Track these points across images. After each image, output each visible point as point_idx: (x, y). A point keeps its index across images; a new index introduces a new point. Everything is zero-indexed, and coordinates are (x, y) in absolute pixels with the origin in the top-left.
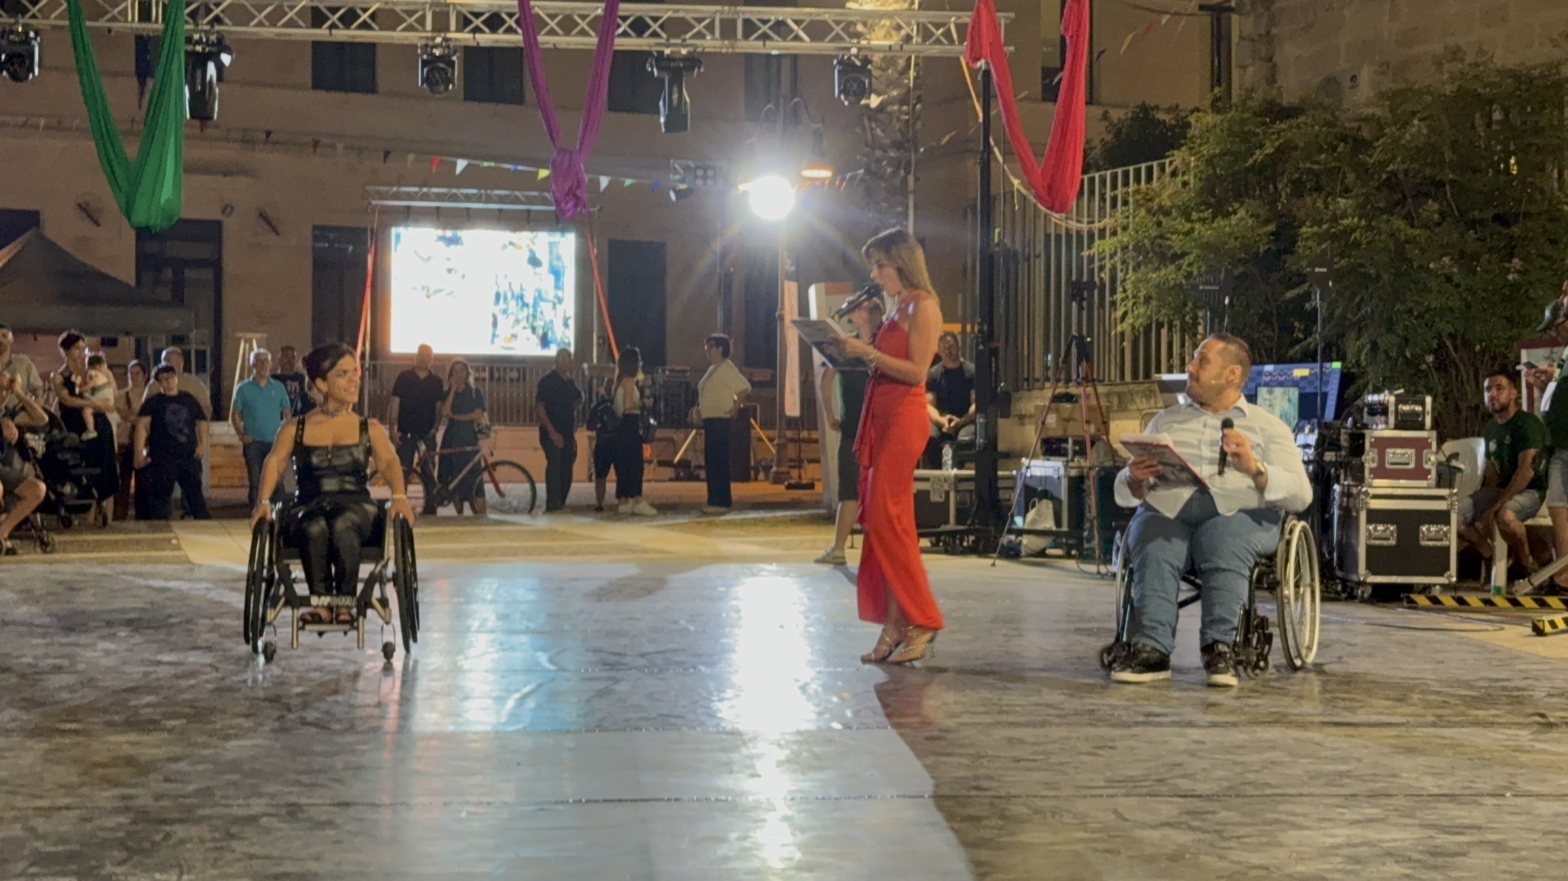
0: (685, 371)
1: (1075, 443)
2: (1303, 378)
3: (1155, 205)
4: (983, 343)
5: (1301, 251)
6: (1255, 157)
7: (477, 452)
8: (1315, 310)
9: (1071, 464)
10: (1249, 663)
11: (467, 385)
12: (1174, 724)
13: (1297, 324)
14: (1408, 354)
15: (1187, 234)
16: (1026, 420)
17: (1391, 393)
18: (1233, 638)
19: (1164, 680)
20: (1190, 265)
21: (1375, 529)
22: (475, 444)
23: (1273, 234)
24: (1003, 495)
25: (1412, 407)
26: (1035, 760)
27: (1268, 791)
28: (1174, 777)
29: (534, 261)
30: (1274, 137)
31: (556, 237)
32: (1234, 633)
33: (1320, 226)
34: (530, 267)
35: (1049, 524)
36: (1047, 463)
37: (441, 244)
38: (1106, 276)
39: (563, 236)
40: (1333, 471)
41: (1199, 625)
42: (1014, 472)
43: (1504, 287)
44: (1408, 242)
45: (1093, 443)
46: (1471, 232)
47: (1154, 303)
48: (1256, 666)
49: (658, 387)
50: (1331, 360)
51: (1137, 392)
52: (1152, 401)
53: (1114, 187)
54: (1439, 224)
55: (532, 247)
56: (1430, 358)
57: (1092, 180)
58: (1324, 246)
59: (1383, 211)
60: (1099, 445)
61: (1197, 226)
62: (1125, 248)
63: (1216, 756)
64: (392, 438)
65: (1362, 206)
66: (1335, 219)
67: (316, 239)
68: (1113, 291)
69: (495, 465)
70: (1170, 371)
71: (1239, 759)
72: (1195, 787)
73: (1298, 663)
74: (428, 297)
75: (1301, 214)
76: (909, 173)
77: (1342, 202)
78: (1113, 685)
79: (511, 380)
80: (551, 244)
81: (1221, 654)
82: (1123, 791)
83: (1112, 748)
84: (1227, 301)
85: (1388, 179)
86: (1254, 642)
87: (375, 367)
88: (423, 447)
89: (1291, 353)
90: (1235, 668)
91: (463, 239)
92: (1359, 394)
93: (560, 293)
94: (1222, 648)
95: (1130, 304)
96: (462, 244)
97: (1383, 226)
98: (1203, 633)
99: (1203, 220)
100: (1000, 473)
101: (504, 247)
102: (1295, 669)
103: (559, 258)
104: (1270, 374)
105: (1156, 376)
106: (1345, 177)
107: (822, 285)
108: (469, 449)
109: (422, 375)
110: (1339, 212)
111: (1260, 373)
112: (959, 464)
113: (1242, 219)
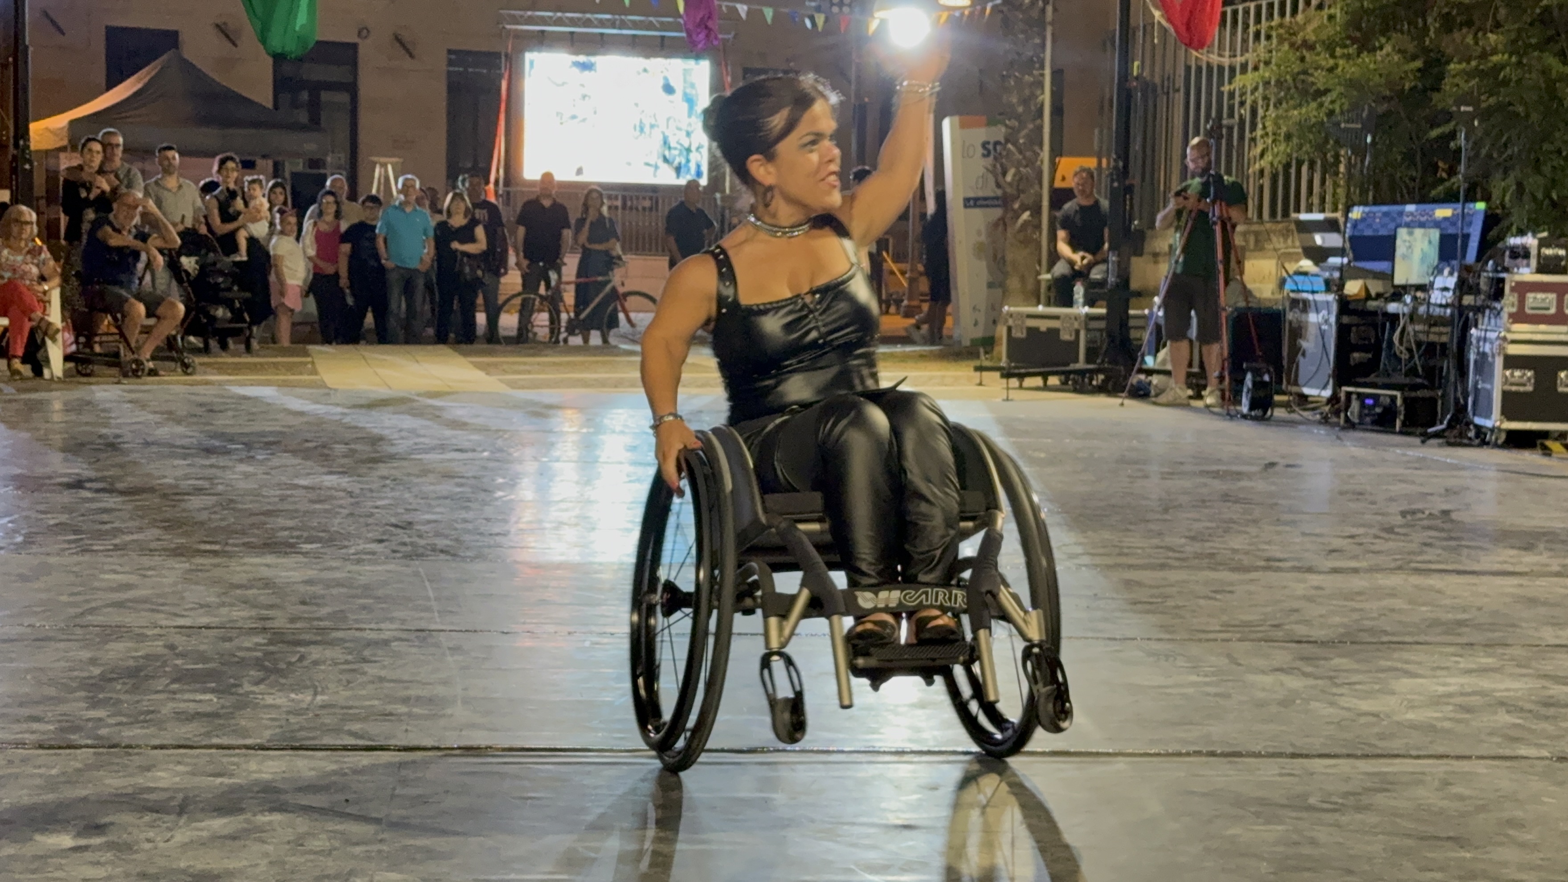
2: (1446, 219)
3: (1299, 39)
4: (1118, 180)
5: (1447, 88)
7: (609, 281)
8: (1459, 150)
11: (601, 214)
12: (1294, 569)
13: (1441, 164)
14: (1554, 196)
15: (1331, 70)
16: (1161, 259)
17: (1534, 236)
20: (1332, 102)
21: (1512, 375)
22: (606, 274)
23: (1419, 70)
24: (1133, 334)
25: (1556, 250)
26: (1151, 603)
27: (1385, 639)
28: (1290, 623)
29: (669, 89)
31: (691, 63)
33: (1468, 63)
34: (663, 94)
37: (576, 70)
38: (1246, 112)
39: (697, 64)
40: (1471, 314)
42: (1146, 312)
44: (1560, 79)
47: (1295, 140)
50: (1474, 200)
51: (1274, 232)
52: (1289, 241)
53: (1258, 20)
55: (666, 73)
57: (1235, 13)
58: (1471, 84)
59: (1535, 47)
60: (1233, 285)
61: (1341, 62)
62: (1267, 83)
63: (1335, 602)
65: (1514, 42)
66: (1484, 56)
67: (450, 63)
68: (1253, 127)
69: (626, 295)
70: (1309, 210)
71: (1358, 606)
72: (1311, 633)
74: (562, 123)
75: (1449, 51)
76: (1048, 3)
77: (1492, 37)
79: (644, 209)
80: (686, 72)
82: (1238, 636)
83: (1231, 592)
84: (1369, 139)
85: (1541, 14)
89: (1433, 193)
91: (598, 66)
92: (1501, 238)
95: (1269, 141)
96: (595, 71)
97: (1534, 62)
99: (1348, 57)
100: (1131, 312)
101: (639, 73)
103: (693, 86)
104: (1412, 214)
105: (1294, 215)
106: (1496, 12)
107: (956, 118)
108: (600, 278)
109: (547, 203)
110: (1488, 48)
112: (1090, 302)
113: (1388, 55)
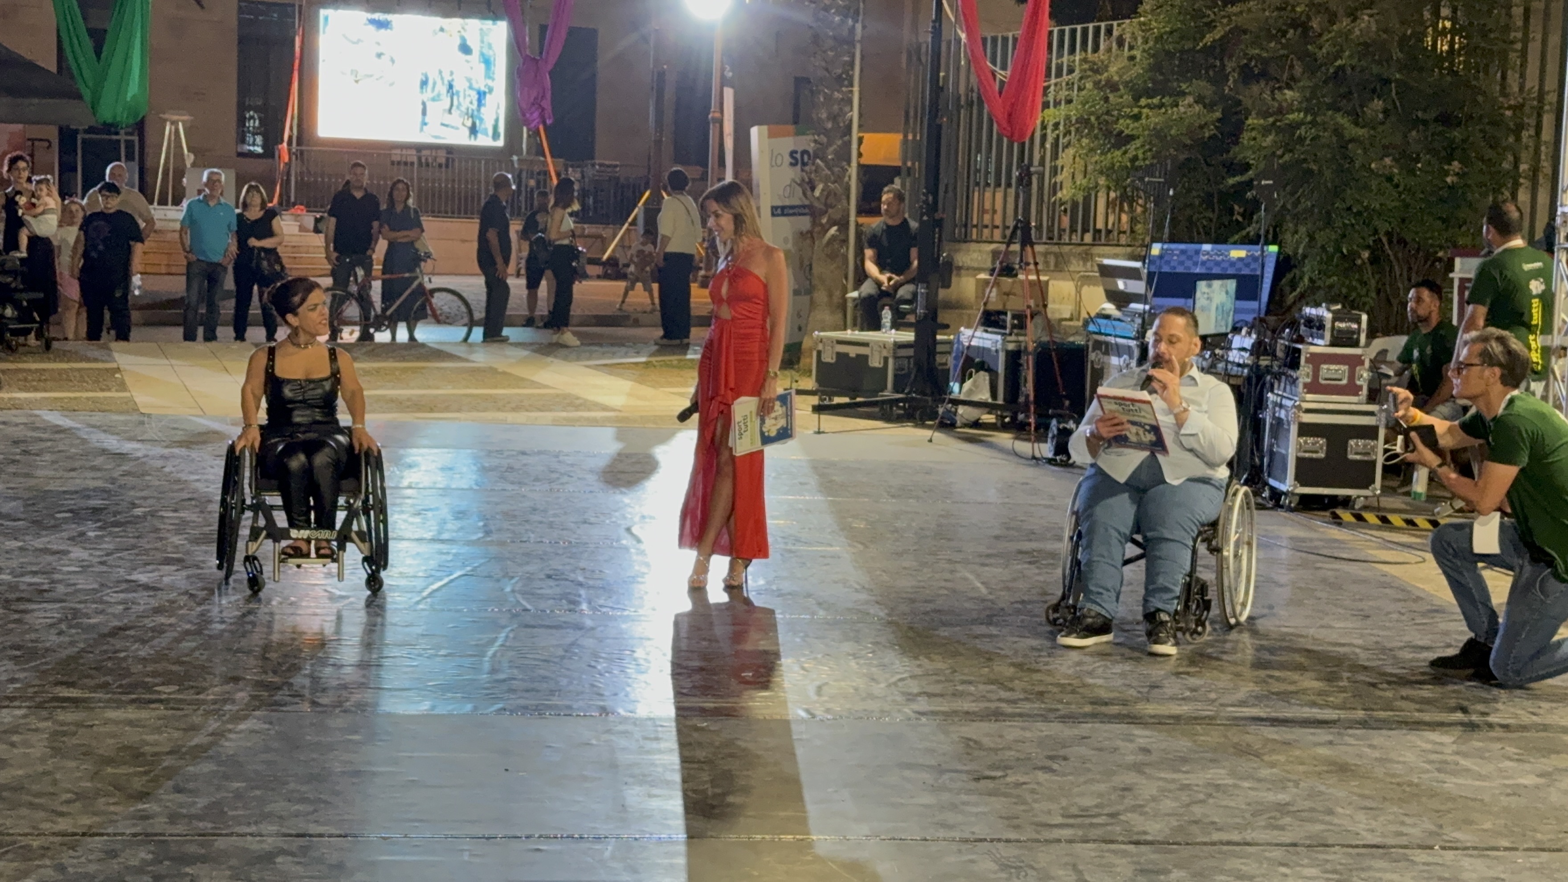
0: (616, 166)
1: (1014, 317)
2: (1240, 264)
3: (1102, 78)
5: (1245, 142)
6: (1204, 41)
7: (417, 278)
9: (1009, 338)
10: (1188, 629)
12: (1119, 718)
13: (1236, 207)
14: (1345, 251)
17: (1328, 310)
18: (1174, 607)
19: (1107, 643)
21: (1306, 442)
22: (413, 271)
23: (1219, 120)
24: (939, 359)
25: (1348, 324)
26: (993, 778)
27: (1216, 836)
28: (1126, 810)
29: (465, 49)
30: (1225, 21)
31: (489, 23)
32: (1176, 602)
33: (1265, 118)
34: (461, 55)
35: (985, 396)
36: (985, 335)
37: (372, 28)
39: (494, 24)
40: (1268, 378)
41: (1143, 592)
42: (952, 337)
43: (1441, 189)
44: (1352, 140)
45: (1032, 317)
46: (1414, 133)
48: (1195, 632)
49: (587, 180)
50: (1268, 243)
51: (1074, 255)
52: (1089, 264)
54: (1382, 123)
55: (463, 33)
56: (1366, 255)
58: (1270, 139)
59: (1329, 106)
60: (1038, 320)
61: (1145, 111)
62: (1069, 120)
63: (1162, 775)
64: (328, 258)
65: (1308, 100)
67: (240, 11)
69: (433, 291)
70: (1116, 256)
72: (1147, 828)
73: (1233, 621)
74: (357, 82)
75: (1247, 102)
76: (857, 21)
77: (1289, 93)
78: (1059, 652)
79: (440, 166)
80: (483, 32)
81: (1163, 623)
82: (1080, 833)
83: (1065, 759)
84: (1171, 193)
85: (1336, 73)
86: (1194, 607)
87: (302, 152)
88: (360, 272)
90: (1175, 637)
91: (394, 24)
92: (1296, 305)
93: (490, 82)
94: (1164, 617)
96: (391, 29)
97: (1328, 122)
98: (1146, 601)
99: (1152, 107)
100: (939, 337)
101: (436, 33)
102: (1231, 627)
103: (490, 46)
104: (1208, 253)
106: (1292, 67)
107: (765, 128)
109: (359, 195)
110: (1284, 104)
111: (1197, 252)
112: (898, 326)
113: (1190, 106)
